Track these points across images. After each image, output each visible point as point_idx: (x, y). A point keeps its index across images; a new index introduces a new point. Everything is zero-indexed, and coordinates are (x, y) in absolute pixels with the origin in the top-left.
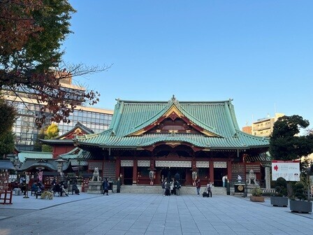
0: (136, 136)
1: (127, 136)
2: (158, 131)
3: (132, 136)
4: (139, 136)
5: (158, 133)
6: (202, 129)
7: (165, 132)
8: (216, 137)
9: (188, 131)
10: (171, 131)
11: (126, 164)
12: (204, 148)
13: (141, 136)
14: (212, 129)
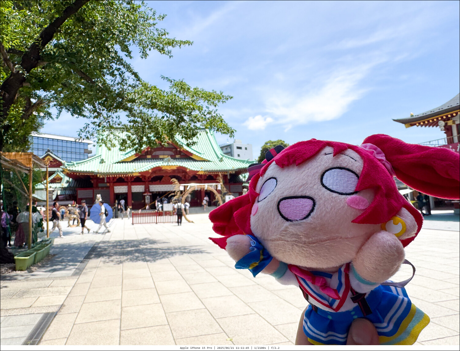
0: (127, 162)
1: (118, 163)
2: (149, 157)
3: (123, 162)
4: (130, 162)
5: (149, 159)
6: (192, 154)
7: (156, 158)
8: (204, 161)
9: (177, 156)
10: (161, 157)
11: (121, 189)
12: (198, 172)
13: (132, 161)
14: (200, 154)
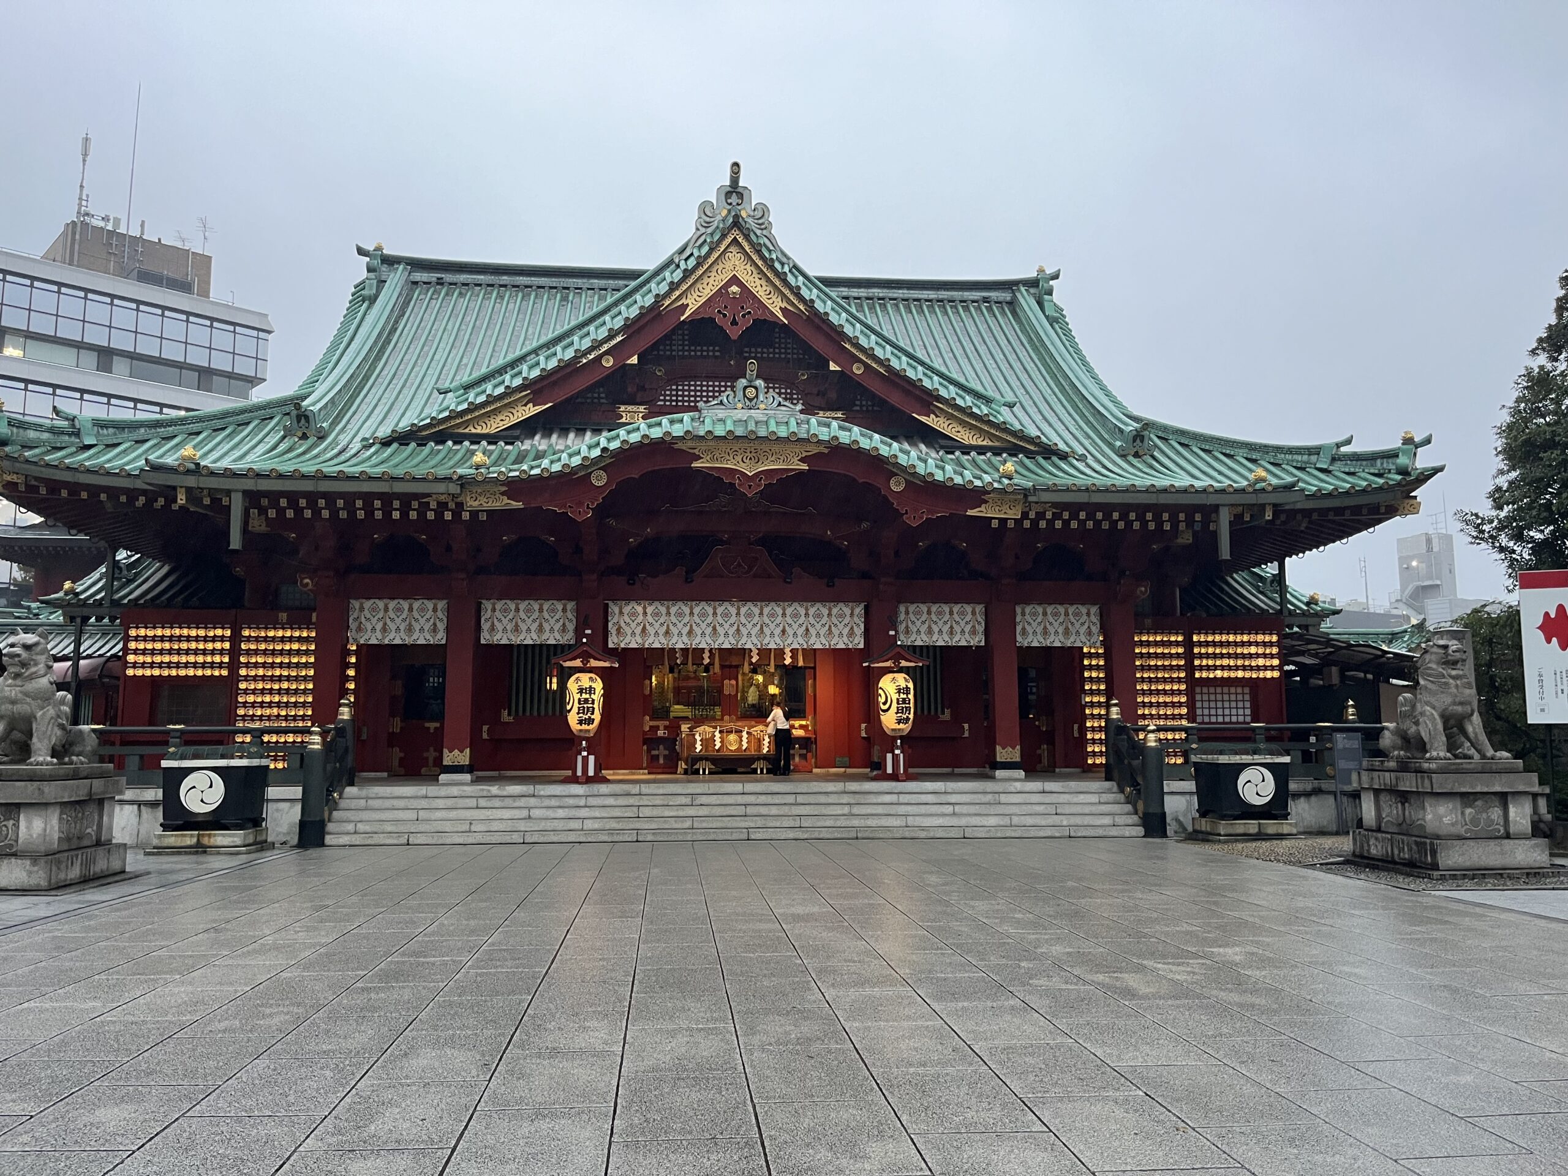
0: (476, 439)
1: (404, 439)
2: (631, 413)
6: (928, 400)
11: (395, 621)
12: (976, 496)
14: (988, 401)
